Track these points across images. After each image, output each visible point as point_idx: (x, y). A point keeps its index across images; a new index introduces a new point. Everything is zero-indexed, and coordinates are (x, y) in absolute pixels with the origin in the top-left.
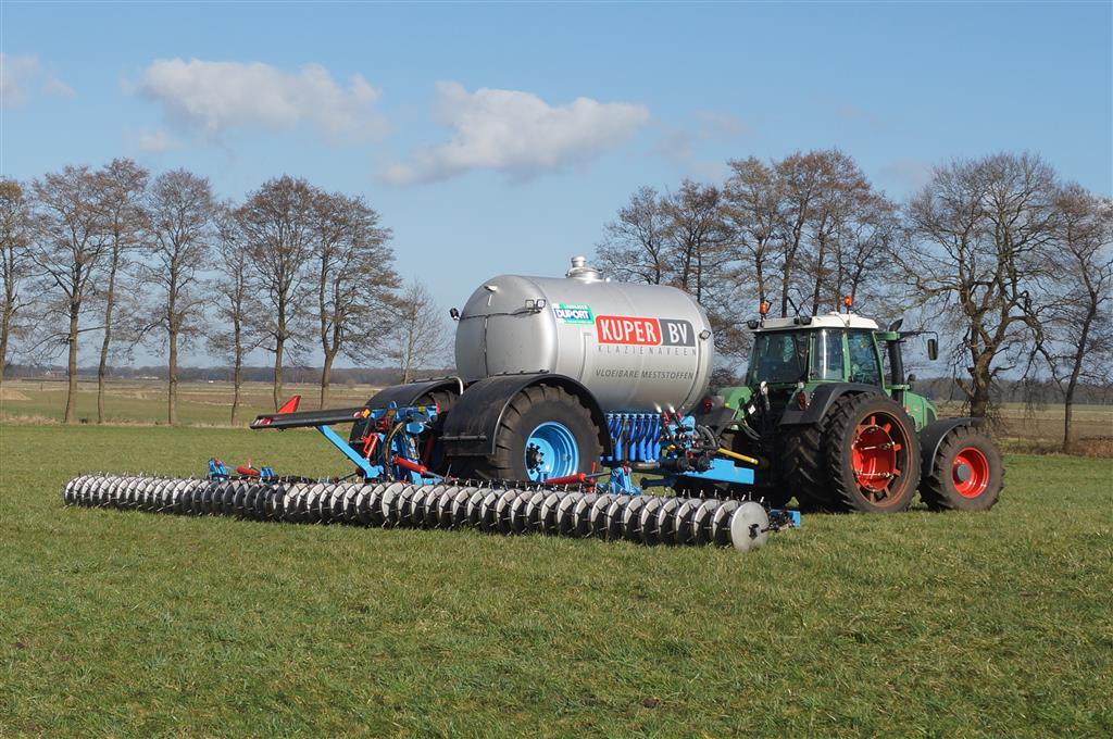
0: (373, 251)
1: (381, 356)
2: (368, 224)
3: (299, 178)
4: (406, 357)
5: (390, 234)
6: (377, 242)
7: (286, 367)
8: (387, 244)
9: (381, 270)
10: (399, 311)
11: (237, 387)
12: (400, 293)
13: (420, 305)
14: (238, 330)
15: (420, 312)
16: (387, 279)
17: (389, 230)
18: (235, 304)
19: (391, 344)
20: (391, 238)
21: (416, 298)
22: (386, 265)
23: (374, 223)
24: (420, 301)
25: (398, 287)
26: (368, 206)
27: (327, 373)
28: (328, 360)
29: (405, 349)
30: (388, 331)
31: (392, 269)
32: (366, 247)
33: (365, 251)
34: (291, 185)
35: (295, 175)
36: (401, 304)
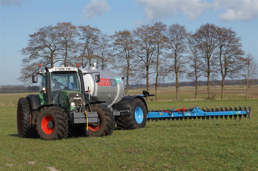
0: (235, 44)
1: (240, 76)
2: (233, 36)
3: (211, 24)
4: (247, 76)
5: (240, 39)
6: (237, 41)
7: (211, 81)
8: (240, 42)
9: (238, 50)
10: (245, 62)
11: (196, 88)
12: (244, 57)
13: (251, 60)
14: (196, 71)
15: (251, 62)
16: (240, 53)
17: (240, 38)
18: (195, 63)
19: (242, 72)
20: (241, 40)
21: (249, 58)
22: (239, 48)
23: (235, 36)
24: (250, 59)
25: (243, 55)
26: (233, 30)
27: (223, 82)
28: (223, 78)
29: (247, 74)
30: (241, 68)
31: (242, 49)
32: (234, 43)
33: (233, 44)
34: (209, 26)
35: (211, 23)
36: (245, 60)
